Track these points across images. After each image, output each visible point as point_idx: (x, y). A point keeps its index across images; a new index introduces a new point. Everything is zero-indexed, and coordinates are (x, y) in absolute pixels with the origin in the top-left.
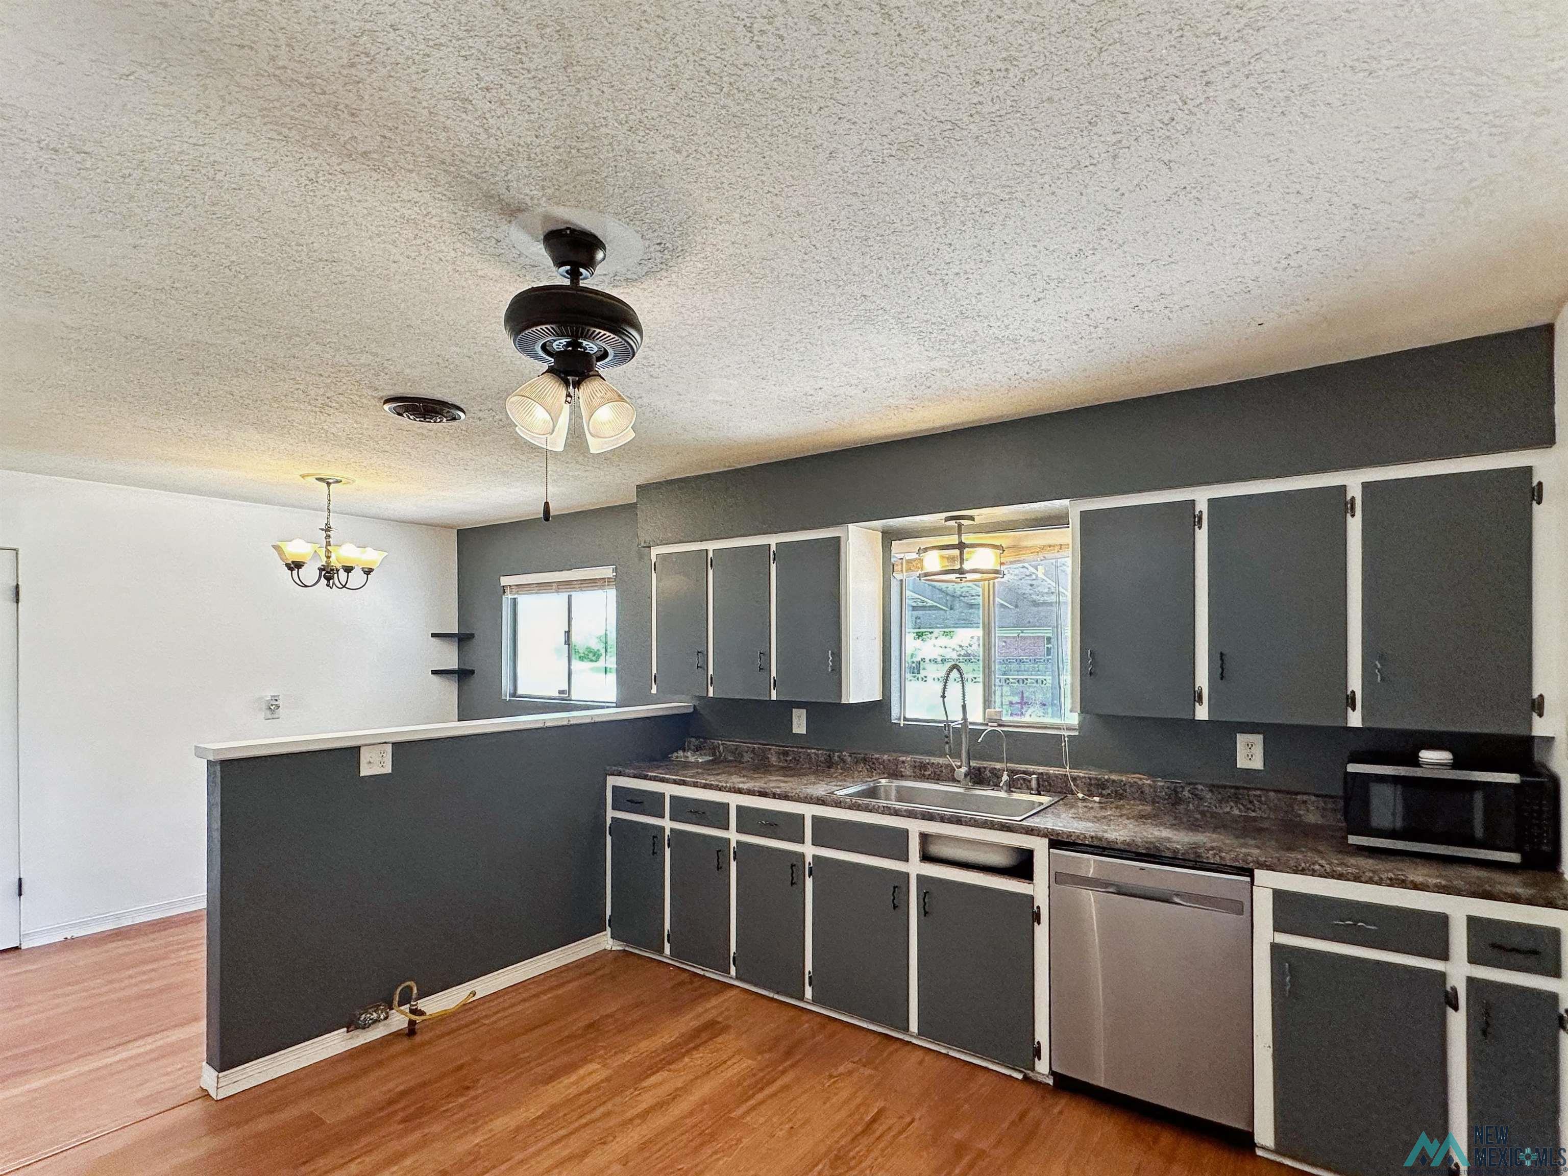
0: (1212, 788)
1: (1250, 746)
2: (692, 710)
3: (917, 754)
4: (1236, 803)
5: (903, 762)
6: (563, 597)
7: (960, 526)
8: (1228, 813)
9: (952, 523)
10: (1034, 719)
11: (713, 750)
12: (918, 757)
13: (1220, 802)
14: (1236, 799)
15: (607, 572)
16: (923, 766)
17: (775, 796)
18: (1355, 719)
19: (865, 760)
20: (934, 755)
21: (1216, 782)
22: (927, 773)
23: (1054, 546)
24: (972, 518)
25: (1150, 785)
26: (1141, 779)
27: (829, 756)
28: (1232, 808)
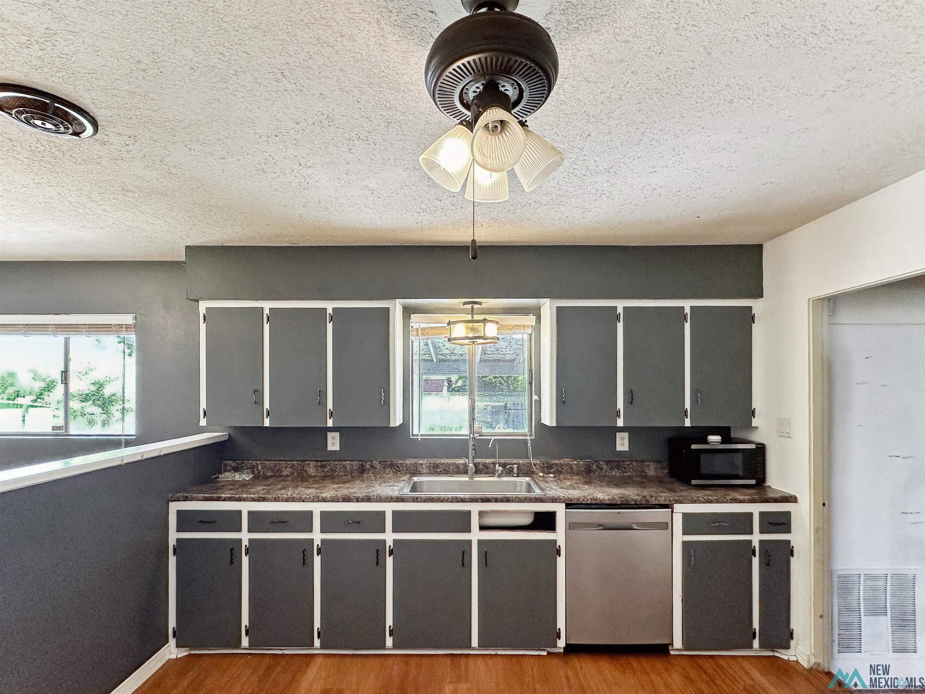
0: (607, 462)
1: (623, 439)
2: (227, 438)
3: (431, 458)
4: (618, 469)
5: (421, 464)
6: (60, 339)
7: (472, 308)
8: (615, 475)
9: (469, 306)
10: (502, 431)
11: (252, 469)
12: (431, 461)
13: (611, 469)
14: (618, 467)
15: (128, 319)
16: (436, 466)
17: (358, 500)
18: (688, 423)
19: (391, 466)
20: (443, 458)
21: (609, 459)
22: (439, 470)
23: (520, 326)
24: (480, 303)
25: (576, 464)
26: (571, 461)
27: (362, 465)
28: (616, 472)
